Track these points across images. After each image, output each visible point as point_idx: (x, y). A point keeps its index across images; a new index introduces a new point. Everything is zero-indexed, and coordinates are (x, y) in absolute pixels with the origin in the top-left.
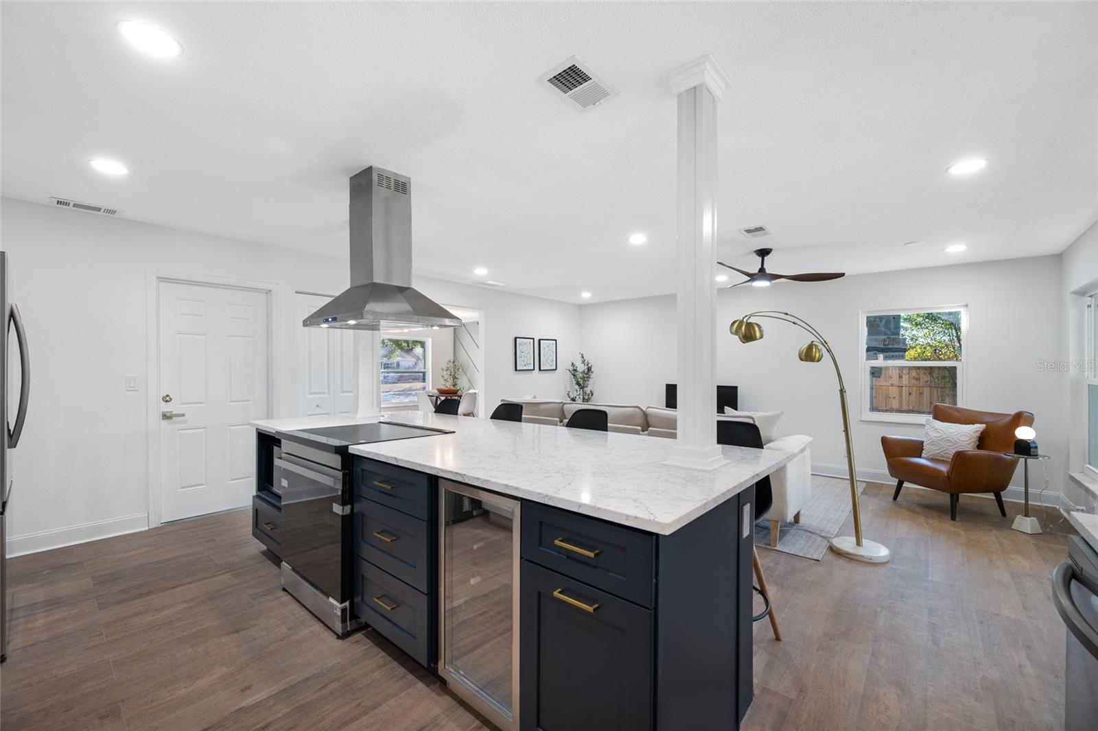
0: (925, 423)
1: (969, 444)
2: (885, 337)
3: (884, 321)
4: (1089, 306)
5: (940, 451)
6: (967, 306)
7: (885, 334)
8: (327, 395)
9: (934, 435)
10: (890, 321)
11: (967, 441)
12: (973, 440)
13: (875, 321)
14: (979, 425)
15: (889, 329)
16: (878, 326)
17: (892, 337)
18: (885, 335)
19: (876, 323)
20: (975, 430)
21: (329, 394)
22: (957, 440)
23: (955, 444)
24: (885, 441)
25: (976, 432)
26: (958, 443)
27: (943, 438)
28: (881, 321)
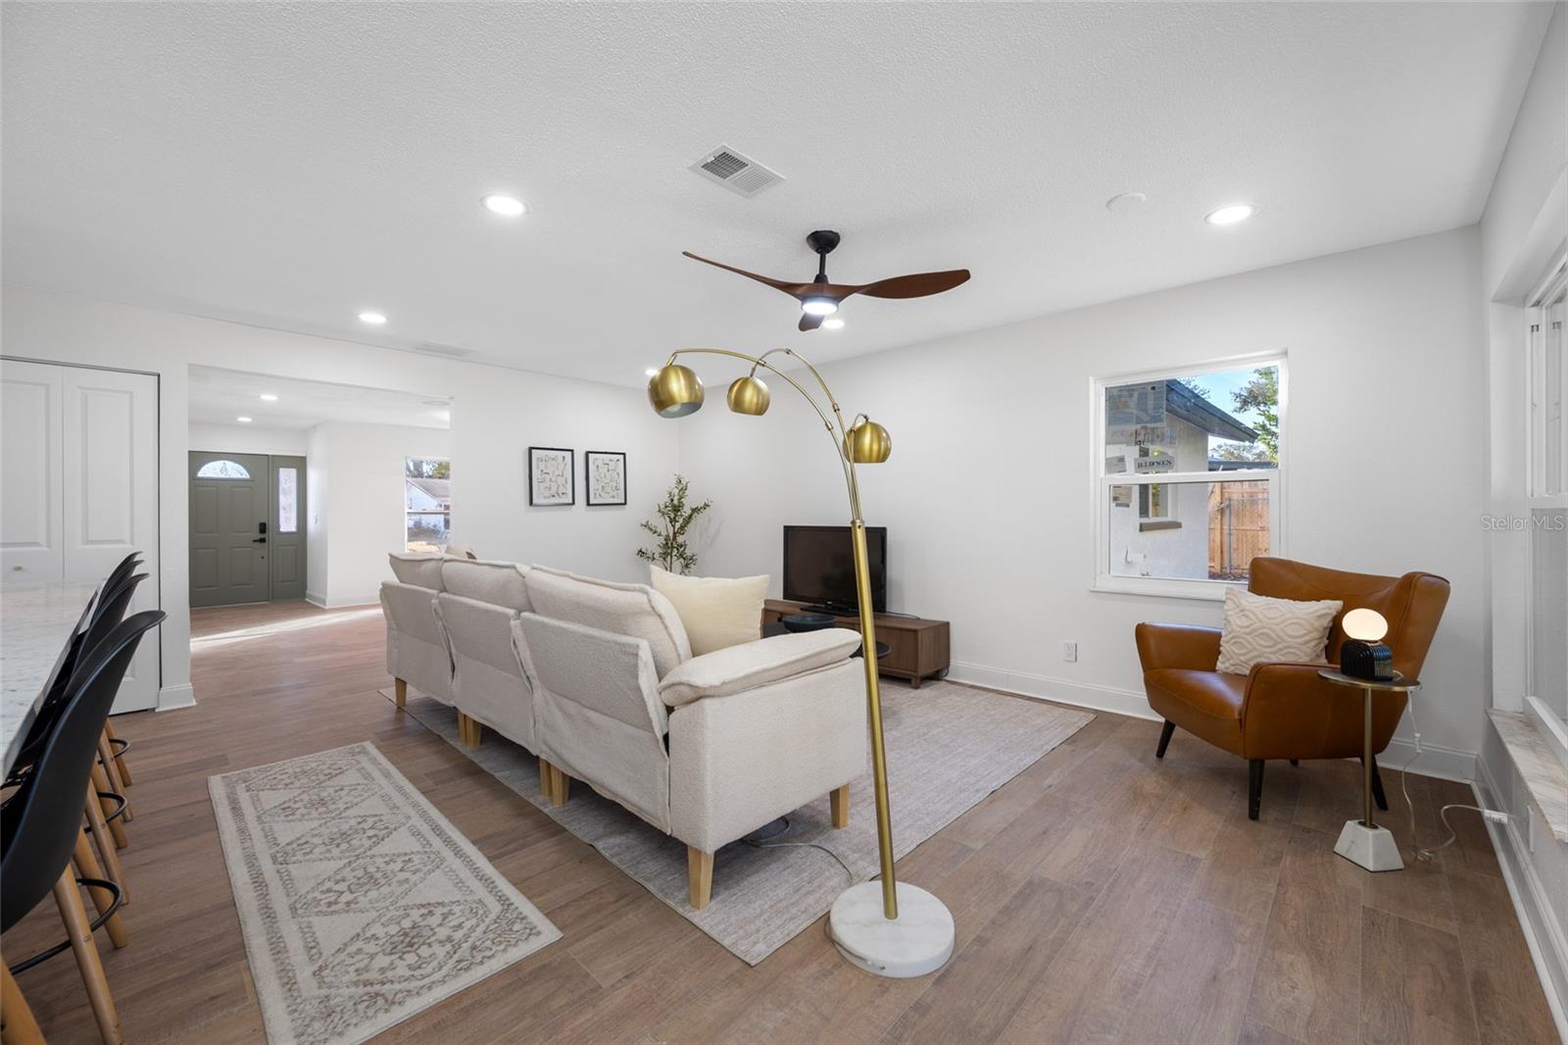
0: (1224, 599)
1: (1307, 642)
2: (1139, 427)
3: (1136, 395)
4: (1535, 328)
5: (1248, 657)
6: (1285, 353)
7: (1139, 421)
8: (45, 549)
9: (1238, 622)
10: (1146, 394)
11: (1302, 636)
12: (1315, 635)
13: (1120, 396)
14: (1328, 603)
15: (1145, 411)
16: (1126, 405)
17: (1149, 425)
18: (1137, 423)
19: (1123, 399)
20: (1319, 613)
21: (49, 546)
22: (1281, 634)
23: (1277, 643)
24: (1142, 632)
25: (1320, 617)
26: (1284, 641)
27: (1255, 630)
28: (1131, 396)
